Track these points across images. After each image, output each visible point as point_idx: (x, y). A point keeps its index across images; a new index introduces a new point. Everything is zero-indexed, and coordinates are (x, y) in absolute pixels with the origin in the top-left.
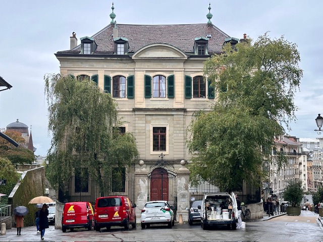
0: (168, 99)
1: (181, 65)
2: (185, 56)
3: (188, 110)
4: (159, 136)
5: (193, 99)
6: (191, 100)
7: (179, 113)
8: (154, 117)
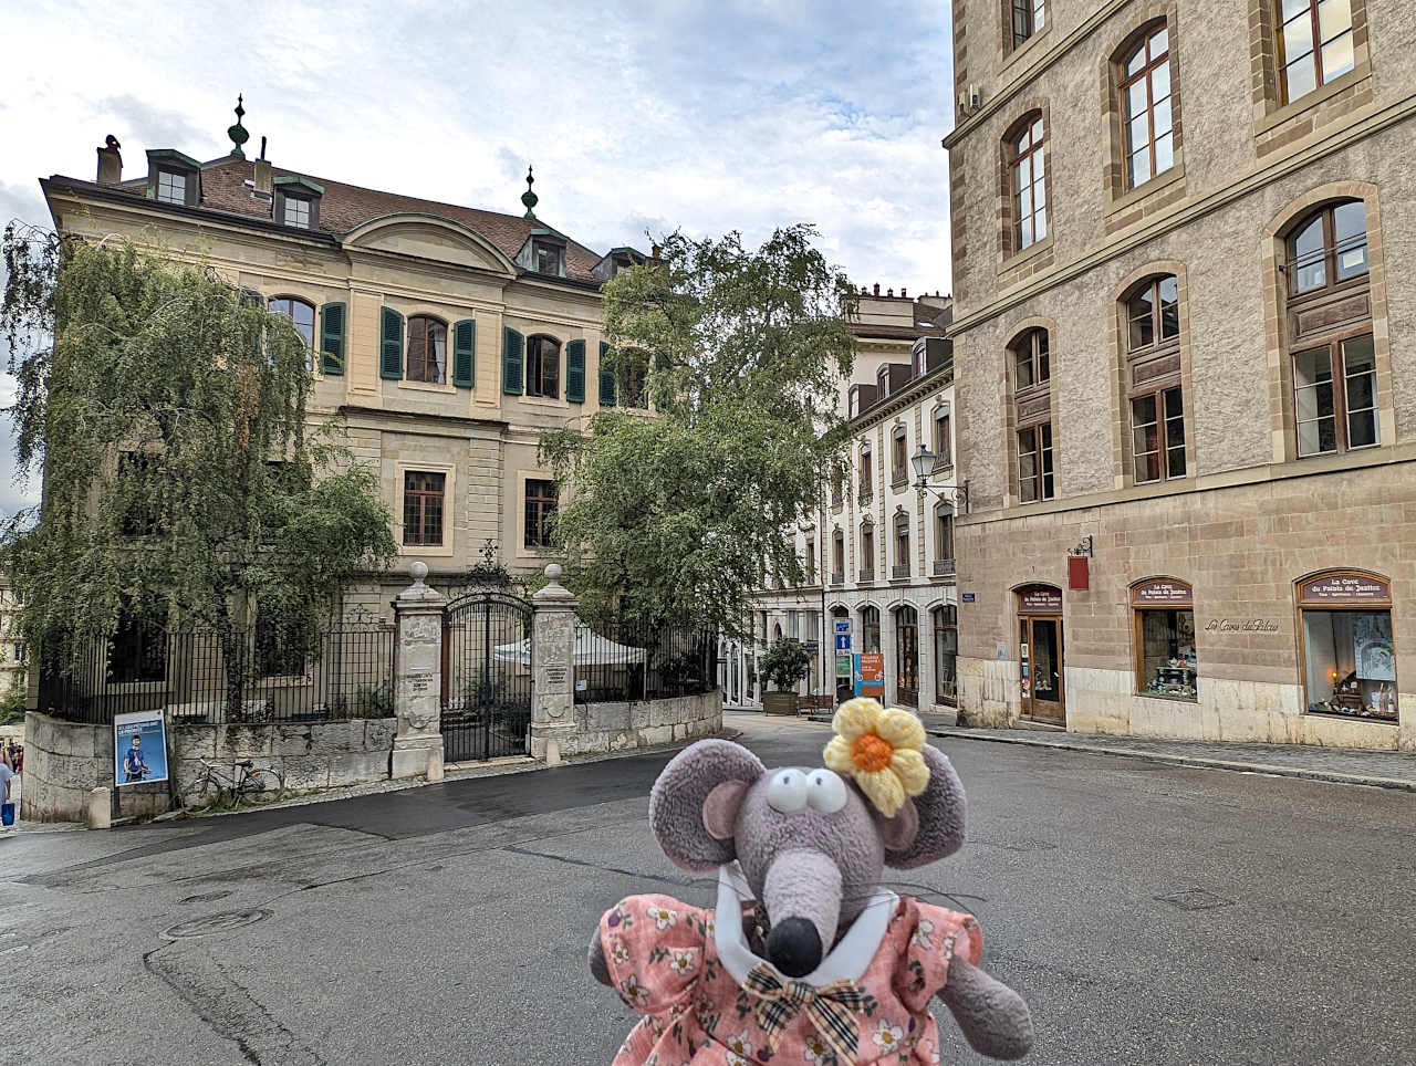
0: (454, 390)
1: (496, 295)
2: (511, 269)
3: (511, 428)
4: (423, 498)
5: (524, 398)
6: (521, 399)
7: (488, 435)
8: (410, 441)
